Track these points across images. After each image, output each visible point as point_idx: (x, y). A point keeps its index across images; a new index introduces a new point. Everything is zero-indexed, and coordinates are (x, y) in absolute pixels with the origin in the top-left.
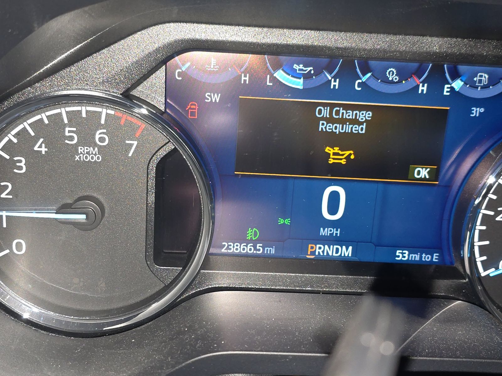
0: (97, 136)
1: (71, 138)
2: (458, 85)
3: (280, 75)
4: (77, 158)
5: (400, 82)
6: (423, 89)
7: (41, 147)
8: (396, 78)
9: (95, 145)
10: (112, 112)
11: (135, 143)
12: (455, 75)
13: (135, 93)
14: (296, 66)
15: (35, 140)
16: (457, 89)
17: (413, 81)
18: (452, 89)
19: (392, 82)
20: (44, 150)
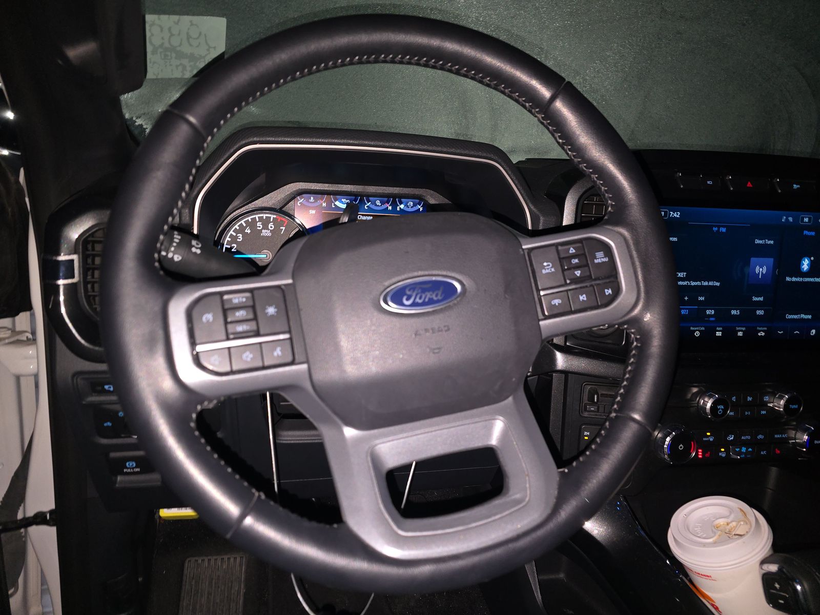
0: (270, 226)
1: (260, 227)
2: (402, 206)
3: (337, 203)
4: (262, 234)
5: (381, 205)
6: (390, 208)
7: (248, 231)
8: (380, 204)
9: (269, 229)
10: (275, 216)
11: (284, 228)
12: (401, 203)
13: (284, 209)
14: (343, 200)
15: (246, 227)
16: (402, 208)
17: (386, 205)
18: (400, 208)
19: (378, 206)
20: (249, 231)
